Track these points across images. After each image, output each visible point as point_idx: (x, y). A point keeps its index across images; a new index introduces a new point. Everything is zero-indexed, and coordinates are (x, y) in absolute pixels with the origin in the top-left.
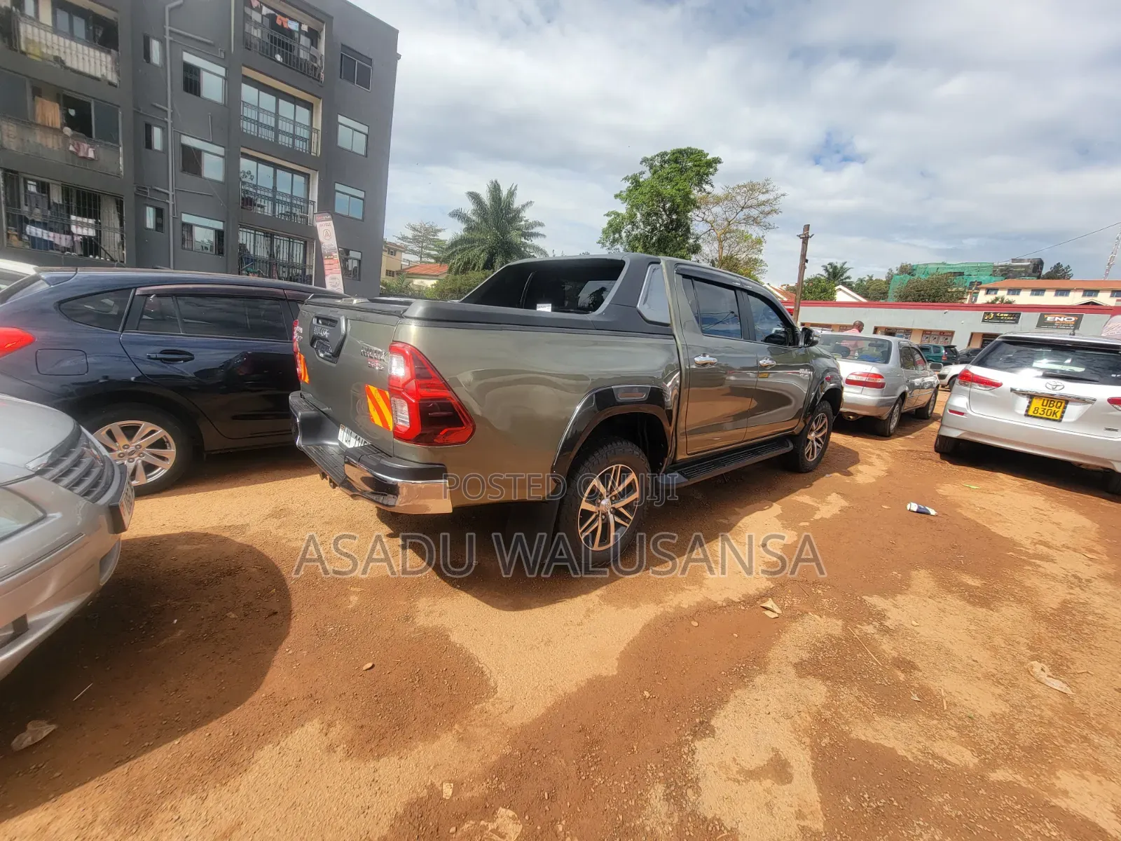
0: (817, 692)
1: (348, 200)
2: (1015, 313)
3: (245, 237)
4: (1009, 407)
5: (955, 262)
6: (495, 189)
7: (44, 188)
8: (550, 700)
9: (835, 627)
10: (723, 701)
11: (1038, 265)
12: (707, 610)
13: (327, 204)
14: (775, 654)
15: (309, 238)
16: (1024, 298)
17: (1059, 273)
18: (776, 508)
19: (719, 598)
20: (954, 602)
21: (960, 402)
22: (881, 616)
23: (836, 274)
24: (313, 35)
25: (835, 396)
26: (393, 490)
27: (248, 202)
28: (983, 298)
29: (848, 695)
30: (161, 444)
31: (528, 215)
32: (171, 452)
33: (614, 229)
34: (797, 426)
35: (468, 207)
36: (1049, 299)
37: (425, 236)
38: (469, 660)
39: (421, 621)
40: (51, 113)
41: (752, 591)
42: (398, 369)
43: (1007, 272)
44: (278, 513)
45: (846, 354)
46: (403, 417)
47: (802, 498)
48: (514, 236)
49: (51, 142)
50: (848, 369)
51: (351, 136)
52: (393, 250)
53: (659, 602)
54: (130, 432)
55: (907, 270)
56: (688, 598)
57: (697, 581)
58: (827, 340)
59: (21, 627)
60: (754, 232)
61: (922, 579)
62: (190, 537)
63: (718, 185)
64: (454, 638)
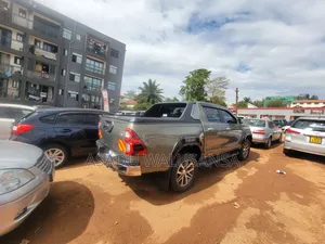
0: (254, 234)
1: (111, 86)
2: (303, 110)
3: (84, 96)
4: (304, 140)
5: (282, 96)
6: (150, 81)
7: (35, 86)
8: (170, 235)
9: (257, 211)
10: (223, 237)
11: (308, 96)
12: (216, 205)
13: (106, 87)
14: (239, 220)
15: (100, 96)
16: (305, 105)
17: (314, 98)
18: (236, 172)
19: (220, 201)
20: (295, 203)
21: (289, 138)
22: (271, 208)
23: (247, 100)
24: (105, 47)
25: (250, 137)
26: (125, 169)
27: (85, 87)
28: (292, 106)
29: (263, 235)
30: (61, 155)
31: (159, 87)
32: (63, 157)
33: (183, 91)
34: (239, 146)
35: (143, 86)
36: (313, 105)
37: (131, 94)
38: (146, 222)
39: (132, 209)
40: (40, 68)
41: (230, 199)
42: (128, 135)
43: (298, 98)
44: (91, 175)
45: (252, 124)
46: (129, 148)
47: (243, 169)
48: (155, 93)
49: (38, 75)
50: (253, 129)
51: (113, 69)
52: (122, 98)
53: (202, 203)
54: (53, 152)
55: (268, 98)
56: (211, 202)
57: (213, 196)
58: (246, 120)
59: (25, 210)
60: (223, 90)
61: (284, 195)
62: (66, 182)
63: (211, 78)
64: (141, 214)
